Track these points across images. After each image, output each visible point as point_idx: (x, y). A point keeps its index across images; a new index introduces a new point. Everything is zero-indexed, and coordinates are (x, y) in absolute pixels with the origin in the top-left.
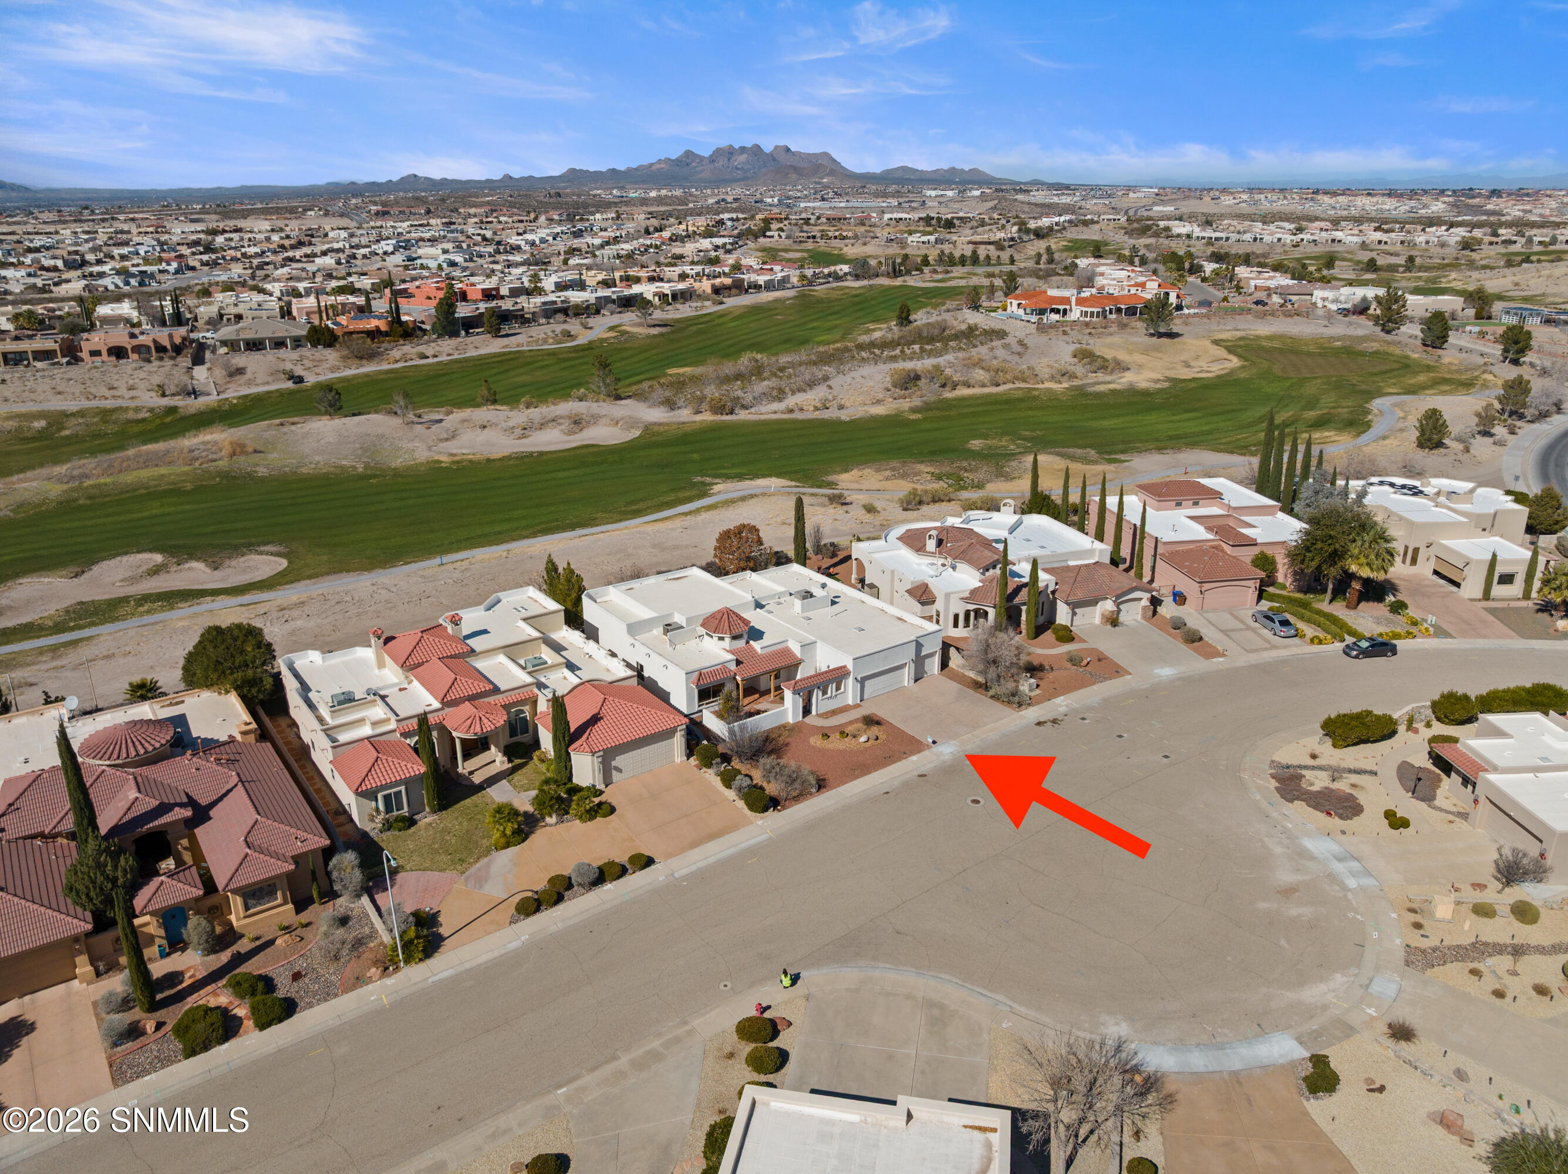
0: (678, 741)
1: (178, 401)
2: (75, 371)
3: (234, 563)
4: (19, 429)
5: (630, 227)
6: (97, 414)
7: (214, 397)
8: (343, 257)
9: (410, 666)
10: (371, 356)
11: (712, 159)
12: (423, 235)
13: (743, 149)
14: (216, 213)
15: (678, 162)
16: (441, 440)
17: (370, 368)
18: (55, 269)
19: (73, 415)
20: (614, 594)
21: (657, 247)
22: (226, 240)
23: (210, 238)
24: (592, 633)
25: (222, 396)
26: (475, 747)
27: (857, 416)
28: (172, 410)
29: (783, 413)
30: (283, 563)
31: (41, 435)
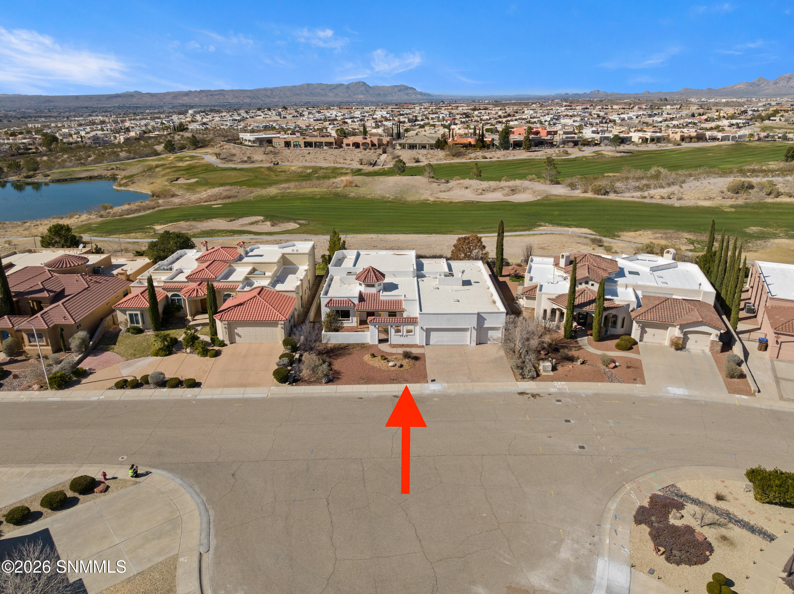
1: (365, 167)
2: (336, 151)
3: (282, 225)
4: (302, 172)
5: (684, 112)
6: (332, 169)
7: (381, 167)
12: (568, 113)
16: (441, 191)
17: (456, 160)
19: (323, 169)
22: (479, 113)
23: (472, 112)
25: (384, 167)
27: (687, 205)
28: (361, 169)
29: (638, 198)
31: (307, 176)
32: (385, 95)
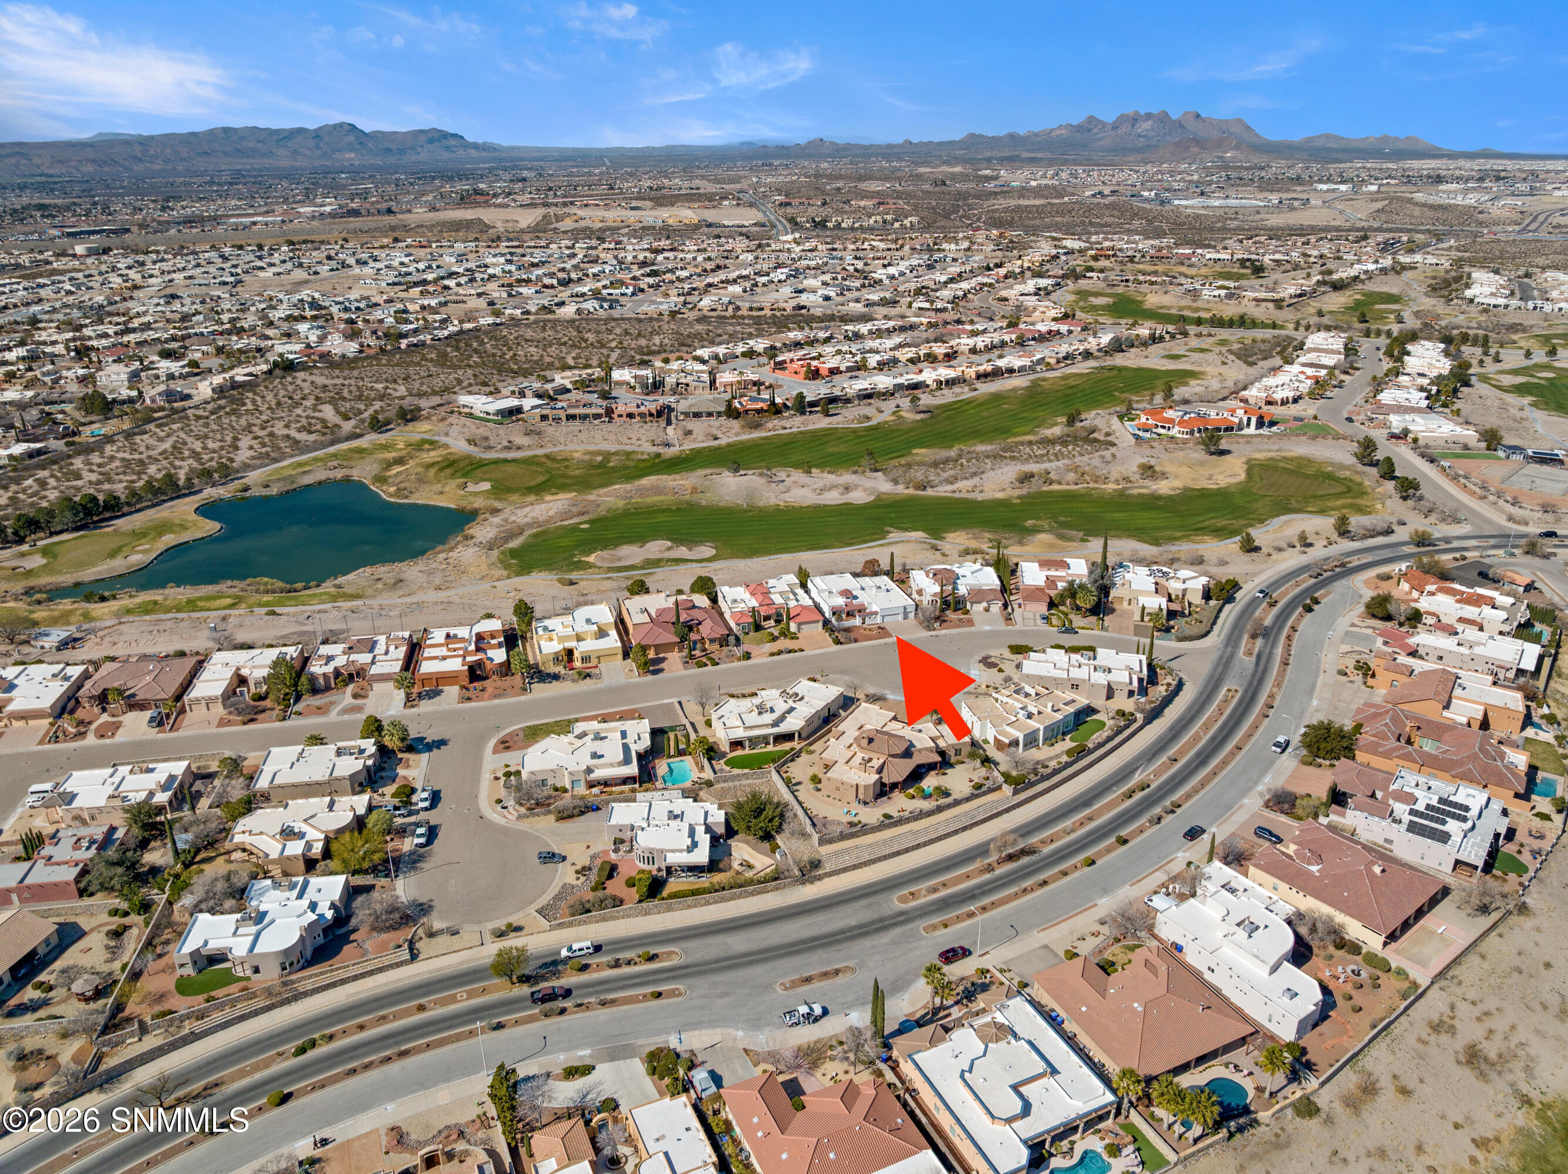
0: (820, 624)
1: (661, 450)
2: (611, 427)
3: (697, 549)
4: (591, 461)
6: (624, 454)
7: (677, 448)
8: (748, 285)
9: (752, 594)
10: (757, 426)
11: (1115, 127)
13: (1149, 116)
14: (650, 199)
15: (1079, 129)
16: (783, 493)
17: (756, 435)
18: (552, 287)
19: (613, 454)
20: (818, 580)
21: (991, 285)
24: (807, 592)
25: (682, 448)
26: (767, 618)
27: (987, 498)
28: (658, 455)
29: (949, 492)
30: (714, 552)
31: (601, 465)
32: (401, 152)
